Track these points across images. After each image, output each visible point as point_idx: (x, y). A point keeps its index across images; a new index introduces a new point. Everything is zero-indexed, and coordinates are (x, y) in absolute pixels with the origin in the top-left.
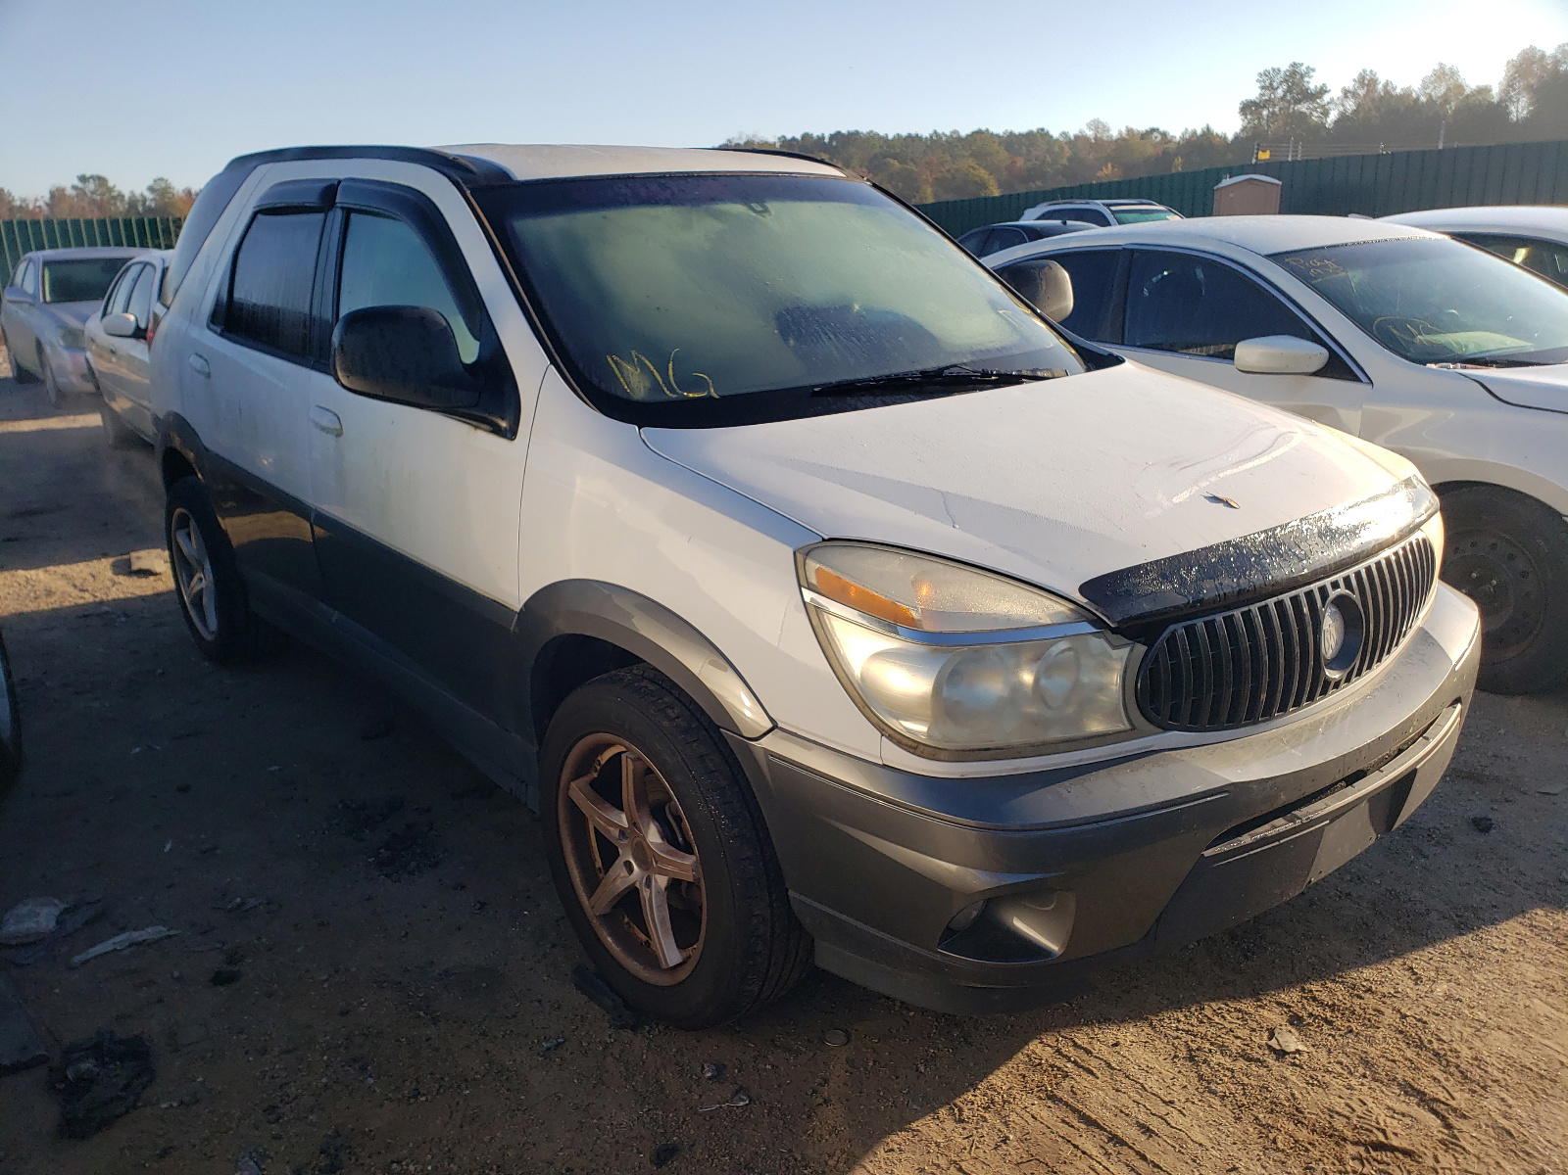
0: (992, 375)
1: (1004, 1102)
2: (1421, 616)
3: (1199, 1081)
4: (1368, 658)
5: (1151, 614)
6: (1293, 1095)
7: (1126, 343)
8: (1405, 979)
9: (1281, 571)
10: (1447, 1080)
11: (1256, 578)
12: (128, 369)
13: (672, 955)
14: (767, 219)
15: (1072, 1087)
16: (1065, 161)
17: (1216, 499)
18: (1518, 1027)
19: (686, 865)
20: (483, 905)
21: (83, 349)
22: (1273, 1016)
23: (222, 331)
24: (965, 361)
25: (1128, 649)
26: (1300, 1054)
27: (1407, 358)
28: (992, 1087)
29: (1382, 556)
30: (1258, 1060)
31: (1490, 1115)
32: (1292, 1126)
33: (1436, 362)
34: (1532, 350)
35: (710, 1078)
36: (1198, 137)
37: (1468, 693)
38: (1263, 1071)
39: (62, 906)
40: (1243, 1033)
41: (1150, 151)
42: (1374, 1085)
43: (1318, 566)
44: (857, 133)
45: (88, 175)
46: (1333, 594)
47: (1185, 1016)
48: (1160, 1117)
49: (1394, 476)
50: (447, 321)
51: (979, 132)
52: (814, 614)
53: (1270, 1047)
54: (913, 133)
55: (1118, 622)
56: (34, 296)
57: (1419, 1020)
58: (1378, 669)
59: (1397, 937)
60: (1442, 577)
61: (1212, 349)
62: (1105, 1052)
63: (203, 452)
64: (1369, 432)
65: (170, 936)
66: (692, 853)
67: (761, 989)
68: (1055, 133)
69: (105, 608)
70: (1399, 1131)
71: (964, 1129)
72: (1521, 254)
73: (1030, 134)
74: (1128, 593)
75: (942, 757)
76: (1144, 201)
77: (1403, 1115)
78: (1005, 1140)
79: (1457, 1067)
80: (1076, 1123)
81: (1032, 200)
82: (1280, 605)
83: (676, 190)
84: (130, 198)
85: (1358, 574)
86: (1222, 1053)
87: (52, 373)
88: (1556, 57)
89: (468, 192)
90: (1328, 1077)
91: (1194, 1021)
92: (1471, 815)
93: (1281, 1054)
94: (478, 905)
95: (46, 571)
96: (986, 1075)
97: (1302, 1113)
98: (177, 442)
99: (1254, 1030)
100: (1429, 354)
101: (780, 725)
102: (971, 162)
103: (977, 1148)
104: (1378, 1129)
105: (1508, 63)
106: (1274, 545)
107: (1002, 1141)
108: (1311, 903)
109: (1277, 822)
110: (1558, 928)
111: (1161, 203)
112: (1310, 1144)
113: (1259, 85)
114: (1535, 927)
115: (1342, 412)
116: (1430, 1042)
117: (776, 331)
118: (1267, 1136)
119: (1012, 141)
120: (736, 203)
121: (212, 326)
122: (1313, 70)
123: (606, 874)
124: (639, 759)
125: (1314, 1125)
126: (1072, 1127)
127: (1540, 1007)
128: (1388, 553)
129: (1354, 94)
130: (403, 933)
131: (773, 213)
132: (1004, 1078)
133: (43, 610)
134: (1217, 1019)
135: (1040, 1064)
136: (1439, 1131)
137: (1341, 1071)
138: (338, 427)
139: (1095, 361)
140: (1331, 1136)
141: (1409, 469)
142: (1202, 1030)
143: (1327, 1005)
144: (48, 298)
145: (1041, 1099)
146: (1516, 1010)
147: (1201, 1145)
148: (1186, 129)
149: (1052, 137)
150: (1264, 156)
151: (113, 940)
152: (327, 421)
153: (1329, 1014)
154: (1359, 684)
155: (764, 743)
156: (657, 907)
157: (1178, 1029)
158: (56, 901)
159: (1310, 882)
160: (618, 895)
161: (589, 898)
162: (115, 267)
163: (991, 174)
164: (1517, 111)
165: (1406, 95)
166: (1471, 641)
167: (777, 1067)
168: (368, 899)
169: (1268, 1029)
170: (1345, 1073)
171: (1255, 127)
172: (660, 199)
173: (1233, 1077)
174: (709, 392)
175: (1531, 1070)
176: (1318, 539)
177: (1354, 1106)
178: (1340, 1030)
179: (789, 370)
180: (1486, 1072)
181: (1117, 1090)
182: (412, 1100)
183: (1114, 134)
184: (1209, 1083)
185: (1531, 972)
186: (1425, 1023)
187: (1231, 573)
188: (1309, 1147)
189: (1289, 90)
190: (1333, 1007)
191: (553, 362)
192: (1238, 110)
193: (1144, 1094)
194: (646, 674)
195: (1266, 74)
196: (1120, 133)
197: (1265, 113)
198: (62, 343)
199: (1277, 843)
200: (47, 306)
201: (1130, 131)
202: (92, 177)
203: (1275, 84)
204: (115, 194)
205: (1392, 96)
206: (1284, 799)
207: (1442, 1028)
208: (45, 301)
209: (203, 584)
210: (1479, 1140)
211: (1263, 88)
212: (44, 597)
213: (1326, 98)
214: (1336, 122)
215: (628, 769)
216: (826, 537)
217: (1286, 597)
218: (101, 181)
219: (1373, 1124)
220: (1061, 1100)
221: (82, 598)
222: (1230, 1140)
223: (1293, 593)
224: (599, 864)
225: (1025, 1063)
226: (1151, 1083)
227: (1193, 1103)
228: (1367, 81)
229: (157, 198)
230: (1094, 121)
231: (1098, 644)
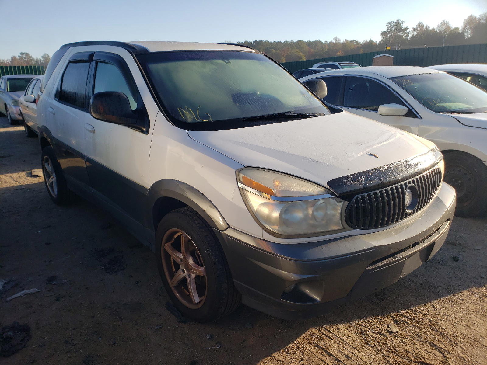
0: (301, 115)
1: (302, 347)
2: (437, 192)
3: (365, 341)
4: (420, 206)
5: (351, 191)
6: (395, 346)
7: (344, 106)
8: (431, 308)
9: (392, 178)
10: (444, 341)
11: (384, 180)
12: (33, 113)
13: (197, 299)
14: (230, 65)
15: (324, 343)
16: (326, 50)
17: (371, 155)
18: (467, 324)
19: (201, 270)
20: (138, 283)
21: (19, 106)
22: (388, 320)
23: (58, 100)
24: (292, 110)
25: (342, 203)
26: (397, 333)
27: (433, 111)
28: (298, 342)
29: (425, 173)
30: (383, 335)
31: (458, 353)
32: (394, 356)
33: (442, 112)
34: (473, 108)
35: (208, 339)
36: (368, 43)
37: (452, 217)
38: (385, 338)
39: (5, 282)
40: (379, 326)
41: (353, 47)
42: (421, 343)
43: (404, 176)
44: (262, 41)
45: (23, 52)
46: (409, 185)
47: (361, 320)
48: (352, 353)
49: (428, 147)
50: (127, 97)
51: (300, 41)
52: (241, 191)
53: (387, 330)
54: (279, 41)
55: (339, 194)
56: (4, 90)
57: (435, 322)
58: (423, 210)
59: (428, 295)
60: (444, 180)
61: (371, 108)
62: (335, 332)
63: (53, 138)
64: (421, 134)
65: (38, 292)
66: (203, 267)
67: (225, 311)
68: (323, 41)
69: (23, 187)
70: (429, 358)
71: (289, 356)
72: (469, 79)
73: (315, 42)
74: (343, 185)
75: (282, 237)
76: (351, 62)
77: (430, 353)
78: (302, 360)
79: (448, 337)
80: (325, 355)
81: (315, 62)
82: (392, 189)
83: (201, 55)
84: (36, 60)
85: (417, 179)
86: (372, 332)
87: (9, 113)
88: (479, 18)
89: (134, 55)
90: (406, 340)
91: (363, 322)
92: (452, 256)
93: (391, 333)
94: (136, 283)
95: (5, 175)
96: (297, 338)
97: (398, 352)
98: (45, 135)
99: (382, 325)
100: (440, 110)
101: (231, 226)
102: (297, 50)
103: (293, 362)
104: (422, 357)
105: (464, 20)
106: (390, 170)
107: (301, 360)
108: (401, 284)
109: (390, 259)
110: (480, 293)
111: (356, 63)
112: (400, 362)
113: (387, 26)
114: (473, 292)
115: (412, 128)
116: (439, 329)
117: (232, 100)
118: (386, 359)
119: (310, 44)
120: (220, 60)
121: (55, 98)
122: (404, 22)
123: (176, 273)
124: (186, 237)
125: (402, 356)
126: (324, 356)
127: (474, 318)
128: (427, 172)
129: (417, 29)
130: (112, 291)
131: (231, 63)
132: (302, 339)
133: (4, 188)
134: (371, 321)
135: (314, 335)
136: (442, 358)
137: (410, 338)
138: (94, 130)
139: (333, 111)
140: (407, 360)
141: (433, 146)
142: (366, 324)
143: (406, 317)
144: (8, 90)
145: (314, 346)
146: (466, 319)
147: (365, 362)
148: (364, 40)
149: (322, 42)
150: (388, 48)
151: (20, 293)
152: (90, 128)
153: (406, 320)
154: (417, 214)
155: (225, 232)
156: (192, 284)
157: (358, 324)
158: (3, 280)
159: (401, 278)
160: (180, 280)
161: (171, 281)
162: (29, 81)
163: (303, 54)
164: (467, 35)
165: (433, 30)
166: (453, 201)
167: (230, 335)
168: (102, 280)
169: (387, 324)
170: (412, 339)
171: (386, 40)
172: (196, 58)
173: (376, 340)
174: (210, 120)
175: (471, 338)
176: (404, 168)
177: (414, 349)
178: (410, 325)
179: (236, 113)
180: (457, 339)
181: (338, 344)
182: (113, 345)
183: (342, 41)
184: (368, 342)
185: (471, 307)
186: (437, 323)
187: (376, 178)
188: (400, 363)
189: (396, 28)
190: (408, 318)
191: (160, 110)
192: (380, 34)
193: (347, 345)
194: (189, 210)
195: (389, 23)
196: (344, 41)
197: (389, 35)
198: (12, 104)
199: (390, 265)
200: (9, 93)
201: (346, 41)
202: (24, 53)
203: (392, 26)
204: (31, 58)
205: (428, 30)
206: (392, 251)
207: (443, 325)
208: (8, 91)
209: (53, 180)
210: (454, 361)
211: (388, 27)
212: (4, 184)
213: (408, 31)
214: (411, 38)
215: (183, 240)
216: (246, 166)
217: (394, 186)
218: (27, 54)
219: (421, 356)
220: (320, 347)
221: (16, 184)
222: (375, 360)
223: (396, 185)
224: (174, 270)
225: (309, 335)
226: (349, 342)
227: (363, 348)
228: (420, 25)
229: (45, 60)
230: (335, 38)
231: (333, 201)
